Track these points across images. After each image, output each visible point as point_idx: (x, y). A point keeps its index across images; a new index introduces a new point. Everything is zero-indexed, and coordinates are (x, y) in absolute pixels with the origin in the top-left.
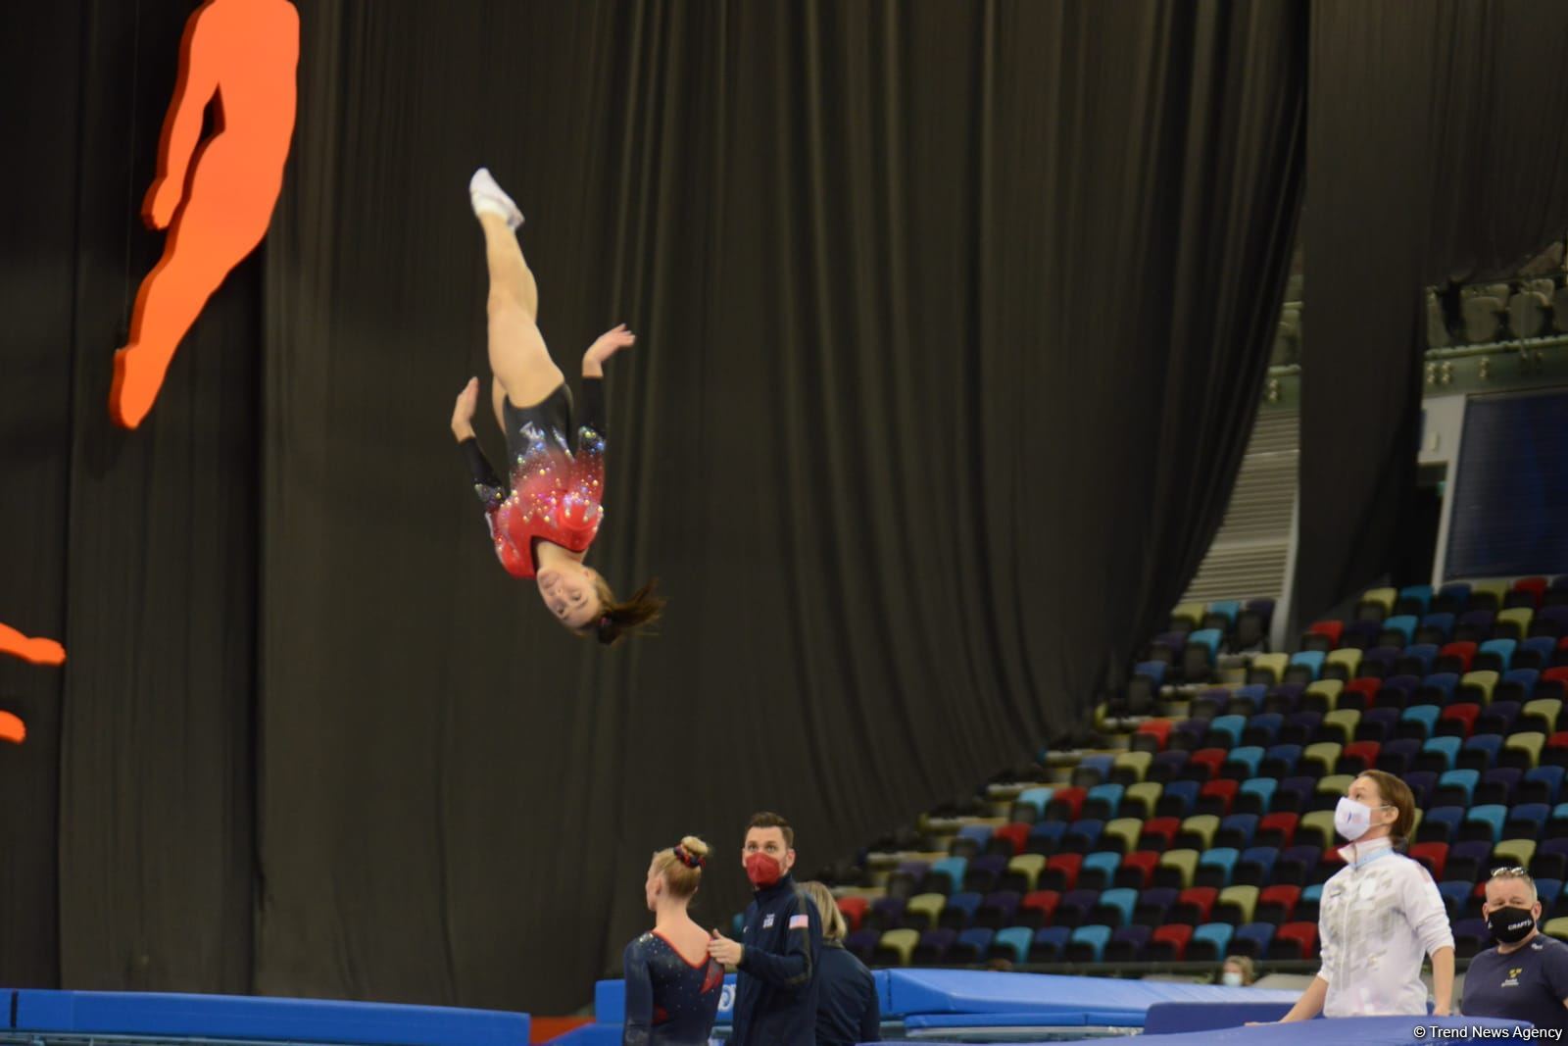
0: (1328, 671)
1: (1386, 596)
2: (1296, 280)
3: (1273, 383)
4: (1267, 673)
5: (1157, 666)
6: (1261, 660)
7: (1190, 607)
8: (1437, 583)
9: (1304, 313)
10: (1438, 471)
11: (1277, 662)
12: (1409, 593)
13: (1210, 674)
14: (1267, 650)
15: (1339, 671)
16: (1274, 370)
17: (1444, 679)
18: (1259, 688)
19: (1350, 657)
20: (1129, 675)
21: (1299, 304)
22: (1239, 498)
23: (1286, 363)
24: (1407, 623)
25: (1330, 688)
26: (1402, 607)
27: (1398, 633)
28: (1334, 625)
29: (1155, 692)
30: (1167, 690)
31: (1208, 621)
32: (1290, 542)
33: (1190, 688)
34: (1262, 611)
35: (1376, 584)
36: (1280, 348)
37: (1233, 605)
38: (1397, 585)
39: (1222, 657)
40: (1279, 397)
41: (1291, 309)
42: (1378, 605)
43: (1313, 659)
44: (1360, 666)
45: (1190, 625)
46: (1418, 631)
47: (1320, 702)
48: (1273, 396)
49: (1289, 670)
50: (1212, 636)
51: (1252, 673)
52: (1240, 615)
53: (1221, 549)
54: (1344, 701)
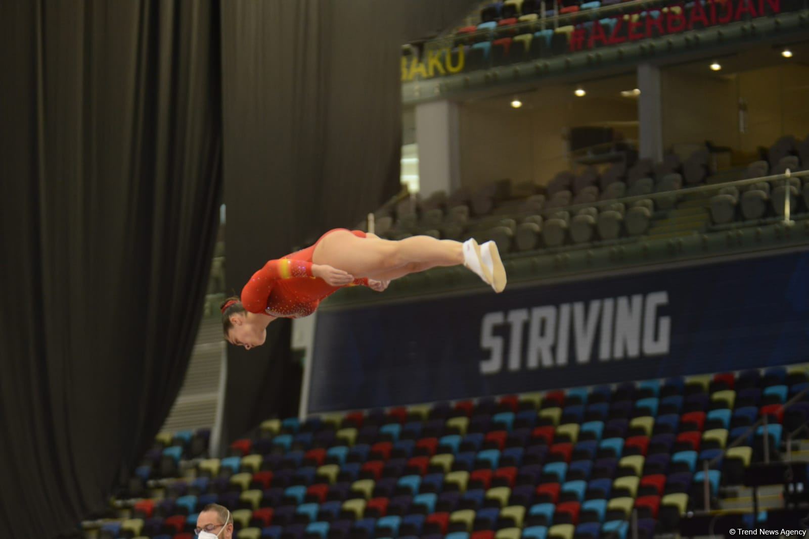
0: (242, 469)
1: (274, 425)
2: (220, 246)
3: (207, 305)
4: (208, 472)
5: (145, 469)
6: (205, 464)
7: (165, 435)
8: (303, 416)
9: (224, 265)
10: (301, 353)
11: (212, 464)
12: (288, 422)
13: (175, 473)
14: (208, 457)
15: (248, 469)
16: (210, 297)
17: (307, 471)
18: (204, 480)
19: (254, 460)
20: (132, 474)
21: (221, 258)
22: (193, 370)
23: (215, 292)
24: (286, 440)
25: (244, 479)
26: (284, 430)
27: (281, 447)
28: (246, 442)
29: (144, 485)
30: (151, 483)
31: (174, 442)
32: (219, 396)
33: (164, 481)
34: (205, 436)
35: (269, 417)
36: (211, 285)
37: (188, 432)
38: (281, 417)
39: (183, 463)
40: (212, 312)
41: (217, 262)
42: (270, 431)
43: (233, 462)
44: (263, 466)
45: (165, 446)
46: (294, 445)
47: (239, 488)
48: (207, 311)
49: (221, 469)
50: (176, 451)
51: (200, 472)
52: (193, 439)
53: (184, 400)
54: (253, 486)
